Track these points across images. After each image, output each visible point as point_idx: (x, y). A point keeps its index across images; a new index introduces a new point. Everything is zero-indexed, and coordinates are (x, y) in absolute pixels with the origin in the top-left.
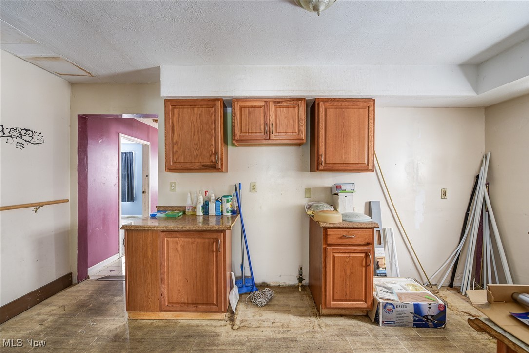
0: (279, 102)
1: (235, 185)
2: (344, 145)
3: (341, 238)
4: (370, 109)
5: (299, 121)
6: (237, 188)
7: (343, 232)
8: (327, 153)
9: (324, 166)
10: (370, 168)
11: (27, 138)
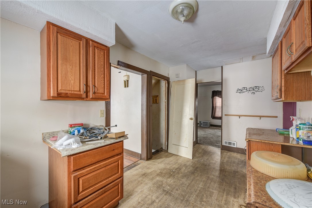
11: (256, 90)
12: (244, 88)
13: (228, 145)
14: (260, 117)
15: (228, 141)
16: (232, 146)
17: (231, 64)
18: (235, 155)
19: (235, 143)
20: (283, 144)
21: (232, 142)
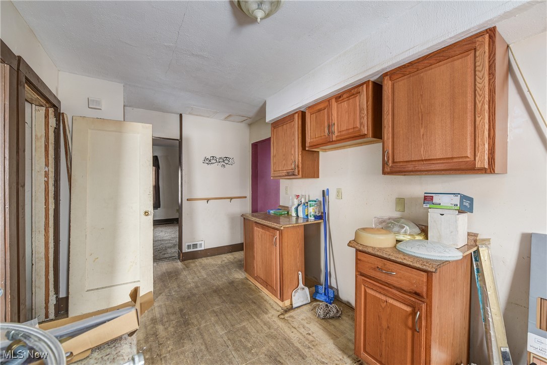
0: (340, 97)
1: (323, 191)
2: (422, 131)
3: (374, 269)
4: (477, 53)
5: (360, 112)
6: (325, 194)
7: (379, 263)
8: (395, 147)
9: (392, 167)
10: (478, 165)
11: (226, 162)
12: (213, 157)
13: (192, 250)
14: (231, 198)
15: (192, 244)
16: (199, 249)
17: (197, 115)
18: (205, 261)
19: (203, 242)
20: (305, 224)
21: (198, 243)
